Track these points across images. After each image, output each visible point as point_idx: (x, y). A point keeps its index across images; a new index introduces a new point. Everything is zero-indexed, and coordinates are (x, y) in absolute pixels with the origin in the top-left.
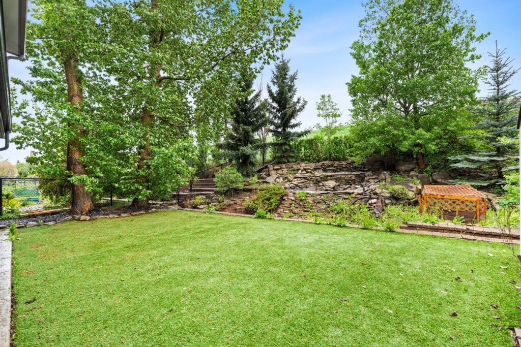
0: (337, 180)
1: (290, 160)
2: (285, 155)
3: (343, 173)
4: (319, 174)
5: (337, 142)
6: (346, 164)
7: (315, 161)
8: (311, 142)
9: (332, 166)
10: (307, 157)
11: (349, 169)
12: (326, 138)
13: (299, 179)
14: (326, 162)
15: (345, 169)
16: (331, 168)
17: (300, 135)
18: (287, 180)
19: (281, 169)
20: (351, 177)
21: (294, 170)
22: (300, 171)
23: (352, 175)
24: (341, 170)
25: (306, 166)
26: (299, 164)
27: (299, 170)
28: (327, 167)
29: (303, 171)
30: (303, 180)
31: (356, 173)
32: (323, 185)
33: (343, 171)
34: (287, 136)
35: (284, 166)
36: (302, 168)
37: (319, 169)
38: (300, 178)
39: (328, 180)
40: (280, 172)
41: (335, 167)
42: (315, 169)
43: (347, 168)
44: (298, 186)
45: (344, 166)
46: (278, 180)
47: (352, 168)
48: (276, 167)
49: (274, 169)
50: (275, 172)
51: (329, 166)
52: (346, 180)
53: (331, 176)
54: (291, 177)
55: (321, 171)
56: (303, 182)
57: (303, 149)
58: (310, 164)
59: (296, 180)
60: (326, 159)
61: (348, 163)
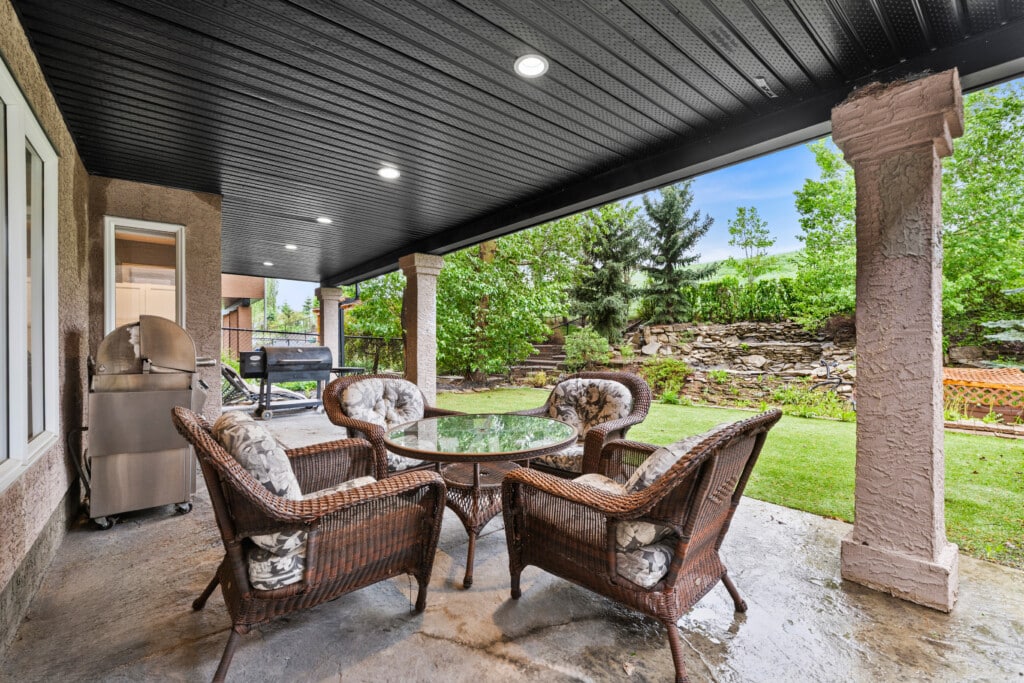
0: (767, 354)
1: (680, 318)
2: (671, 309)
3: (778, 343)
4: (733, 343)
5: (766, 291)
6: (782, 327)
7: (723, 321)
8: (717, 289)
9: (755, 330)
10: (707, 313)
11: (787, 338)
12: (743, 282)
13: (702, 351)
14: (745, 324)
15: (780, 337)
16: (754, 334)
17: (701, 276)
18: (679, 352)
19: (664, 333)
20: (794, 350)
21: (689, 336)
22: (700, 338)
23: (797, 348)
24: (771, 337)
25: (710, 330)
26: (696, 325)
27: (697, 335)
28: (746, 333)
29: (706, 337)
30: (709, 353)
31: (803, 344)
32: (743, 363)
33: (776, 340)
34: (674, 279)
35: (670, 328)
36: (704, 333)
37: (732, 335)
38: (704, 348)
39: (750, 354)
40: (663, 337)
41: (761, 332)
42: (727, 335)
43: (785, 335)
44: (703, 362)
45: (778, 332)
46: (662, 351)
47: (795, 335)
48: (656, 330)
49: (652, 333)
50: (654, 337)
51: (751, 331)
52: (784, 355)
53: (756, 348)
54: (686, 347)
55: (735, 338)
56: (709, 357)
57: (699, 299)
58: (716, 326)
59: (696, 351)
60: (742, 319)
61: (786, 327)
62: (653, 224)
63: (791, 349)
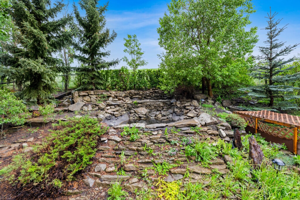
0: (147, 107)
1: (99, 87)
2: (93, 81)
3: (148, 100)
4: (128, 101)
5: (141, 75)
6: (149, 93)
7: (122, 90)
8: (118, 73)
9: (138, 94)
10: (114, 85)
11: (153, 98)
12: (130, 69)
13: (113, 107)
14: (133, 91)
15: (149, 97)
16: (137, 96)
17: (111, 64)
18: (97, 108)
19: (88, 95)
20: (159, 104)
21: (104, 97)
22: (111, 99)
23: (160, 103)
24: (145, 98)
25: (116, 93)
26: (108, 91)
27: (109, 97)
28: (134, 95)
29: (114, 98)
30: (118, 108)
31: (163, 101)
32: (135, 112)
33: (147, 99)
34: (95, 64)
35: (92, 92)
36: (113, 95)
37: (127, 96)
38: (114, 105)
39: (138, 107)
40: (87, 98)
42: (126, 97)
43: (150, 96)
44: (114, 115)
45: (148, 95)
46: (85, 108)
47: (155, 96)
48: (82, 93)
49: (79, 96)
50: (81, 98)
51: (136, 94)
52: (155, 107)
53: (141, 103)
54: (102, 105)
55: (129, 98)
56: (117, 111)
57: (109, 78)
58: (119, 92)
59: (109, 107)
60: (131, 89)
61: (151, 93)
62: (82, 29)
63: (158, 103)
